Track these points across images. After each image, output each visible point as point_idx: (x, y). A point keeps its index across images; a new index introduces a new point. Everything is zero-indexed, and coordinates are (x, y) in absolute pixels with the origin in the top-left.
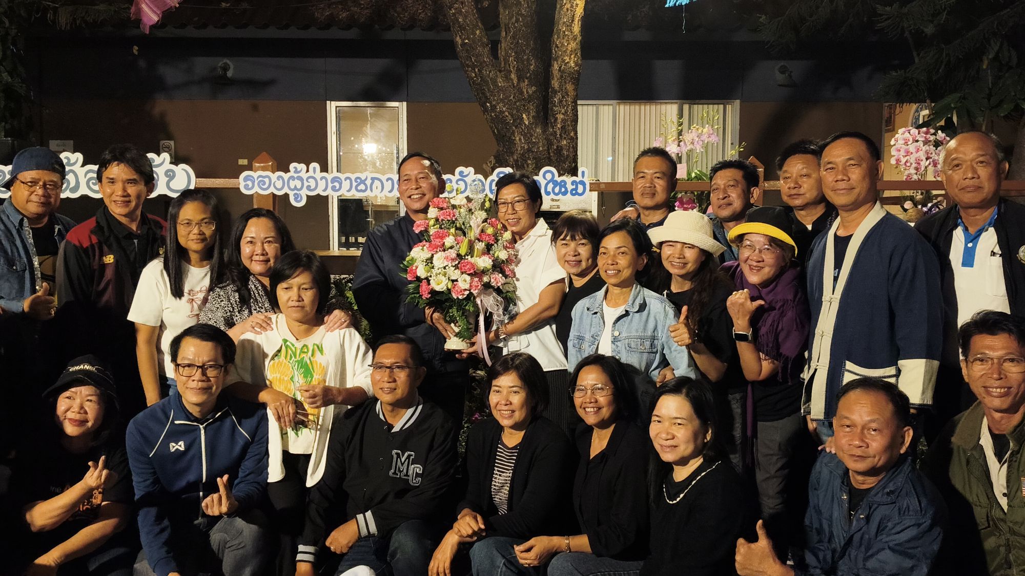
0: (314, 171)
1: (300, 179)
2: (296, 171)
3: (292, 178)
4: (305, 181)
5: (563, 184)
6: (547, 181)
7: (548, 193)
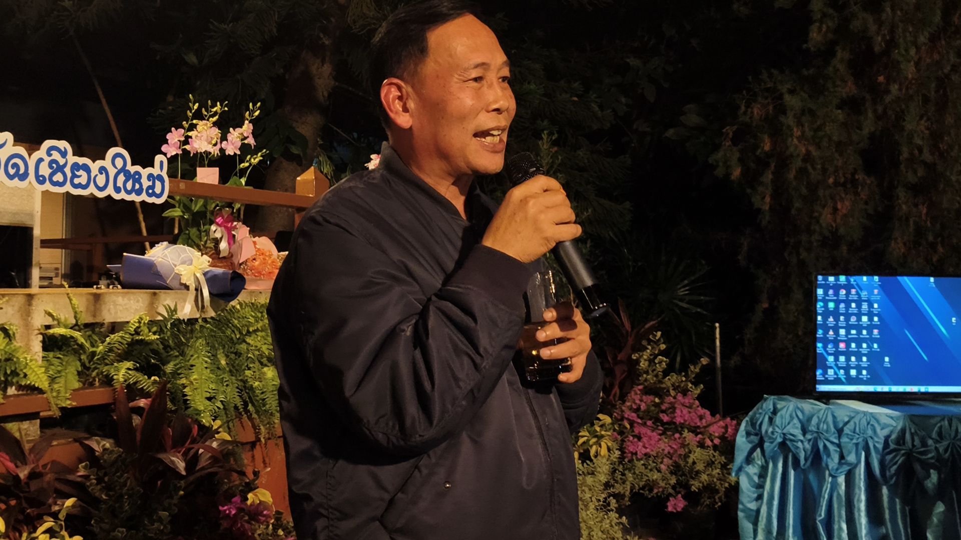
5: (137, 177)
6: (117, 170)
7: (118, 190)
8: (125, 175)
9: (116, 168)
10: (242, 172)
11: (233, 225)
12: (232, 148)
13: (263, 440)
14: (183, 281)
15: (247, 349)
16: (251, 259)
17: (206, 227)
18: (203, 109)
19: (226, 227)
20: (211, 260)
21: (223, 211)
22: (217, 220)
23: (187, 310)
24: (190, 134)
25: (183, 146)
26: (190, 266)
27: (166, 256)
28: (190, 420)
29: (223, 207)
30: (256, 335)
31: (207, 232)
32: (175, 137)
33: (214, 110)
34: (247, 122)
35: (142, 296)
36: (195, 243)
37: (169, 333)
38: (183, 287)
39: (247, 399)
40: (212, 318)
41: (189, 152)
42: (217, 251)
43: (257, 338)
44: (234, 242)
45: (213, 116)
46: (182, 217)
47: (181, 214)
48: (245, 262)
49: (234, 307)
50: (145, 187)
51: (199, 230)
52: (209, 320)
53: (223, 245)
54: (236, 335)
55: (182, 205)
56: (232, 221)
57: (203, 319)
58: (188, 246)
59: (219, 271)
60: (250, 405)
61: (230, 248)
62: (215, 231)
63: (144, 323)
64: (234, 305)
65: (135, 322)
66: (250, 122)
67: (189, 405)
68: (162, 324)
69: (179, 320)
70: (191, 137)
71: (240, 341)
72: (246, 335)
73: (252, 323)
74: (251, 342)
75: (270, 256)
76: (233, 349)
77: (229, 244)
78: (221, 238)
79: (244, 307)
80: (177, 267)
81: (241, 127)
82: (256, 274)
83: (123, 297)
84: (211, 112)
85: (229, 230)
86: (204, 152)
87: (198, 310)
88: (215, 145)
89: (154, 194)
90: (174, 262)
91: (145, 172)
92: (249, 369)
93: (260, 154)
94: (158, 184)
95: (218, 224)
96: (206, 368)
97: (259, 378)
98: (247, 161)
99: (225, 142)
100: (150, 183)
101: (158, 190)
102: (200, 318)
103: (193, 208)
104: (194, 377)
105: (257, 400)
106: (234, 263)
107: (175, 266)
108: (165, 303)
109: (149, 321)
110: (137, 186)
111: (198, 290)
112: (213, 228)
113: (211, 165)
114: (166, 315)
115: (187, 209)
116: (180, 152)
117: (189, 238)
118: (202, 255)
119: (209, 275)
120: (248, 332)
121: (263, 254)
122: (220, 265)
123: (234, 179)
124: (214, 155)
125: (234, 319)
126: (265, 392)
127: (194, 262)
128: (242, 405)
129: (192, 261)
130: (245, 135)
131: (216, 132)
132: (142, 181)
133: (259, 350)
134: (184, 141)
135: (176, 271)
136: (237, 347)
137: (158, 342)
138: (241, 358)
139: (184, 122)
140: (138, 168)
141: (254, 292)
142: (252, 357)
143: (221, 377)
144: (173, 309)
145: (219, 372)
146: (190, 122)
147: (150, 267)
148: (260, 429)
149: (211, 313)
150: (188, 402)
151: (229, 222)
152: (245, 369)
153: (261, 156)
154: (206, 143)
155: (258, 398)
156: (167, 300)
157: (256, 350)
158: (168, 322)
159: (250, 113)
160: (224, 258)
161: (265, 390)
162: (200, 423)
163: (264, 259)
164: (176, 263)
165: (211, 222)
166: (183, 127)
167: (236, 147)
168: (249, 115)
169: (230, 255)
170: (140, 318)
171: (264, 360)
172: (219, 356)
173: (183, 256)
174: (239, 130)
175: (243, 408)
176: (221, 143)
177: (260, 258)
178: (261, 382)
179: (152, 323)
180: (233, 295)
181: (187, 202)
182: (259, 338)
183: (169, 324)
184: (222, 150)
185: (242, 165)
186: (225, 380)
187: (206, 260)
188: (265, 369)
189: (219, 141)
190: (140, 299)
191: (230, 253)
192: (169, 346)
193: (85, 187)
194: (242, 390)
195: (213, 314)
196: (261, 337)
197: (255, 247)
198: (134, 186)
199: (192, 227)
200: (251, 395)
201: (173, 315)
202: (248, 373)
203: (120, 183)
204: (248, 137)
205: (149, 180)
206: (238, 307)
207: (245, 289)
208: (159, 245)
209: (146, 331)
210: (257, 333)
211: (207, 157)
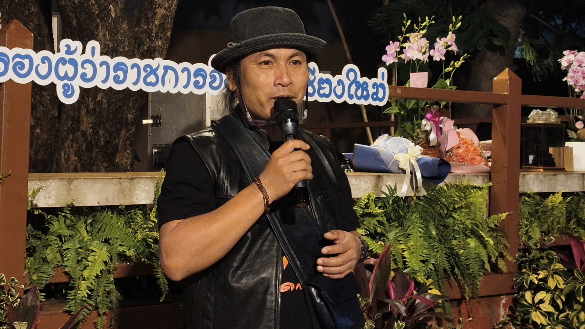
0: (93, 54)
1: (73, 62)
2: (69, 52)
3: (62, 61)
4: (79, 67)
5: (365, 86)
6: (350, 82)
7: (351, 97)
8: (356, 85)
9: (350, 80)
10: (447, 75)
11: (440, 120)
12: (438, 55)
13: (467, 298)
14: (401, 166)
15: (454, 223)
16: (456, 147)
17: (419, 121)
18: (415, 25)
19: (434, 121)
20: (422, 149)
21: (432, 108)
22: (427, 116)
23: (404, 190)
24: (404, 45)
25: (399, 55)
26: (406, 155)
27: (387, 145)
28: (408, 277)
29: (432, 104)
30: (461, 211)
31: (419, 125)
32: (392, 48)
33: (423, 24)
34: (450, 33)
35: (369, 178)
36: (409, 134)
37: (391, 208)
38: (400, 171)
39: (454, 264)
40: (424, 196)
41: (404, 60)
42: (428, 141)
43: (462, 213)
44: (441, 134)
45: (422, 29)
46: (400, 113)
47: (398, 111)
48: (451, 150)
49: (441, 188)
50: (371, 94)
51: (413, 124)
52: (422, 198)
53: (433, 136)
54: (444, 211)
55: (398, 104)
56: (439, 117)
57: (417, 197)
58: (404, 137)
59: (429, 158)
60: (456, 269)
61: (438, 139)
62: (425, 125)
63: (372, 200)
64: (441, 186)
65: (365, 198)
66: (453, 33)
67: (407, 266)
68: (385, 201)
69: (398, 197)
70: (405, 48)
71: (448, 216)
72: (452, 211)
73: (457, 201)
74: (457, 217)
75: (472, 144)
76: (442, 222)
77: (437, 135)
78: (431, 131)
79: (449, 188)
80: (396, 155)
81: (446, 37)
82: (460, 160)
83: (356, 179)
84: (421, 26)
85: (437, 124)
86: (416, 60)
87: (413, 190)
88: (424, 53)
89: (378, 99)
90: (393, 151)
91: (371, 82)
92: (455, 239)
93: (462, 58)
94: (381, 90)
95: (427, 119)
96: (420, 237)
97: (463, 247)
98: (451, 66)
99: (432, 51)
100: (375, 90)
101: (380, 95)
102: (414, 196)
103: (407, 106)
104: (411, 243)
105: (461, 265)
106: (442, 152)
107: (395, 154)
108: (387, 184)
109: (376, 198)
110: (365, 93)
111: (413, 173)
112: (424, 122)
113: (421, 70)
114: (388, 193)
115: (402, 106)
116: (396, 61)
117: (405, 131)
118: (416, 145)
119: (421, 161)
120: (454, 208)
121: (466, 143)
122: (430, 152)
123: (440, 81)
124: (423, 61)
125: (442, 198)
126: (469, 258)
127: (409, 151)
128: (449, 268)
129: (407, 150)
130: (449, 43)
131: (425, 42)
132: (368, 89)
133: (463, 224)
134: (399, 51)
135: (395, 158)
136: (445, 221)
137: (383, 215)
138: (448, 230)
139: (400, 36)
140: (365, 79)
141: (459, 175)
142: (457, 229)
143: (432, 244)
144: (393, 189)
145: (431, 241)
146: (404, 36)
147: (375, 155)
148: (465, 289)
149: (423, 192)
150: (406, 263)
151: (437, 117)
152: (452, 239)
153: (463, 59)
154: (417, 52)
155: (462, 264)
156: (389, 181)
157: (462, 224)
158: (390, 199)
159: (453, 26)
160: (433, 146)
161: (469, 257)
162: (416, 280)
163: (467, 147)
164: (395, 152)
165: (422, 118)
166: (399, 41)
167: (441, 54)
168: (453, 27)
169: (438, 144)
170: (369, 195)
171: (468, 233)
172: (430, 228)
173: (400, 146)
174: (444, 40)
175: (450, 271)
176: (429, 51)
177: (463, 147)
178: (465, 250)
179: (378, 199)
180: (441, 178)
181: (403, 102)
182: (463, 214)
183: (391, 201)
184: (430, 57)
185: (447, 70)
186: (435, 247)
187: (419, 149)
188: (469, 240)
189: (427, 50)
190: (368, 180)
191: (438, 142)
192: (391, 218)
193: (328, 96)
194: (449, 256)
195: (425, 193)
196: (465, 213)
197: (459, 137)
198: (362, 93)
199: (408, 121)
200: (457, 260)
201: (393, 194)
202: (454, 242)
203: (352, 92)
204: (452, 45)
205: (374, 88)
206: (445, 188)
207: (451, 173)
208: (382, 137)
209: (374, 206)
210: (462, 210)
211: (418, 63)
